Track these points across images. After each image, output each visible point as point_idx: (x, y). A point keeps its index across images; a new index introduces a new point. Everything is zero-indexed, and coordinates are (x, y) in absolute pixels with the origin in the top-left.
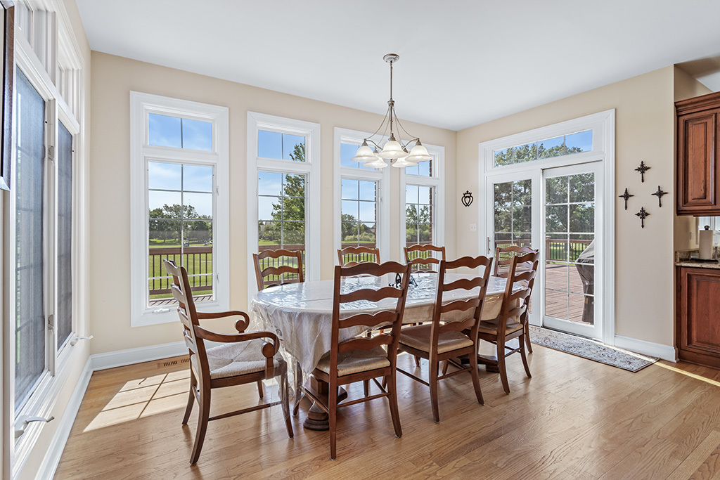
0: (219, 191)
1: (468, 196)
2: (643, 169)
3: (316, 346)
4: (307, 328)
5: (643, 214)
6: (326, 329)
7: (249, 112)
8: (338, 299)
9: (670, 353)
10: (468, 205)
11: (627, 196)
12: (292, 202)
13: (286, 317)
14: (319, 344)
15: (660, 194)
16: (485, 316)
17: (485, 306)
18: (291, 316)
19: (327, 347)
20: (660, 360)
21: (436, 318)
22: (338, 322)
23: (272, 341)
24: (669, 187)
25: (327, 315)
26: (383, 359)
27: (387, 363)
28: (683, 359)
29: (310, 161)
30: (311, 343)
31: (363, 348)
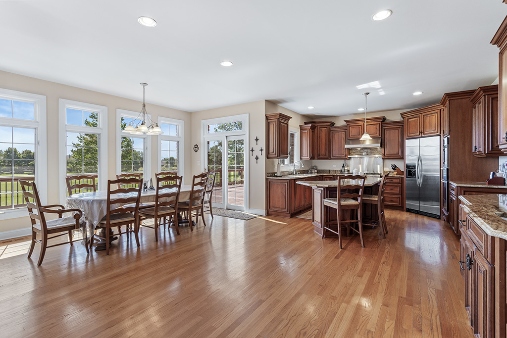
0: (40, 143)
1: (196, 147)
2: (257, 140)
3: (100, 213)
4: (96, 206)
5: (257, 158)
6: (105, 206)
7: (60, 99)
8: (109, 193)
9: (264, 212)
10: (196, 151)
11: (252, 150)
12: (91, 142)
13: (85, 203)
14: (101, 212)
15: (261, 150)
16: (180, 200)
17: (180, 196)
18: (88, 202)
19: (105, 213)
20: (260, 216)
21: (157, 202)
22: (109, 202)
23: (78, 213)
24: (264, 148)
25: (105, 200)
26: (132, 217)
27: (134, 219)
28: (268, 214)
29: (101, 127)
30: (98, 211)
31: (122, 213)
